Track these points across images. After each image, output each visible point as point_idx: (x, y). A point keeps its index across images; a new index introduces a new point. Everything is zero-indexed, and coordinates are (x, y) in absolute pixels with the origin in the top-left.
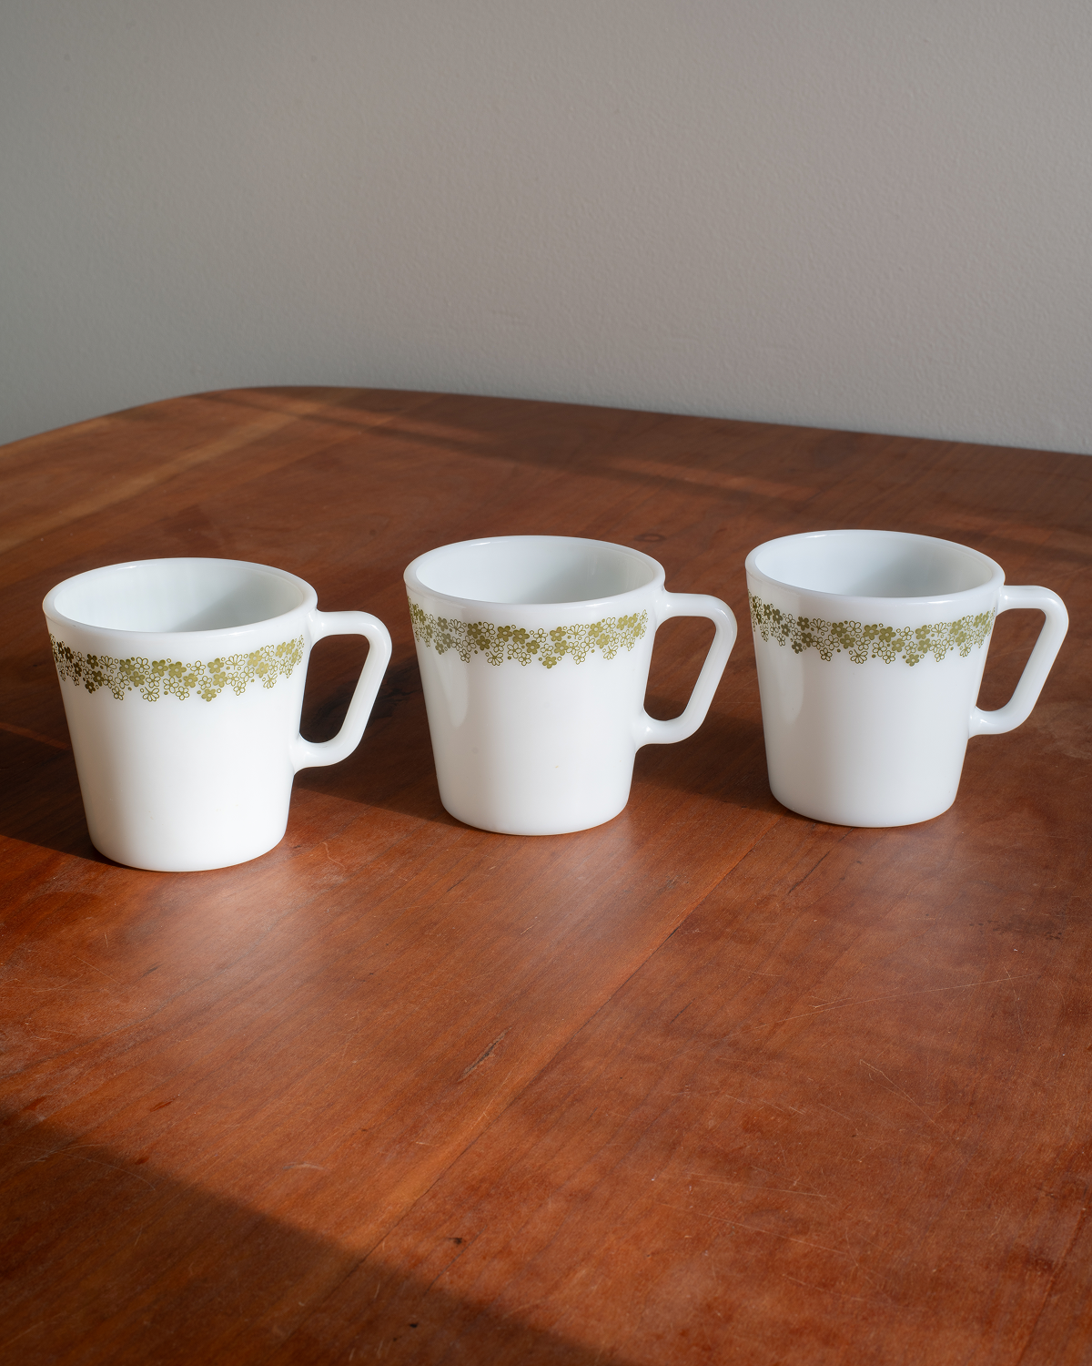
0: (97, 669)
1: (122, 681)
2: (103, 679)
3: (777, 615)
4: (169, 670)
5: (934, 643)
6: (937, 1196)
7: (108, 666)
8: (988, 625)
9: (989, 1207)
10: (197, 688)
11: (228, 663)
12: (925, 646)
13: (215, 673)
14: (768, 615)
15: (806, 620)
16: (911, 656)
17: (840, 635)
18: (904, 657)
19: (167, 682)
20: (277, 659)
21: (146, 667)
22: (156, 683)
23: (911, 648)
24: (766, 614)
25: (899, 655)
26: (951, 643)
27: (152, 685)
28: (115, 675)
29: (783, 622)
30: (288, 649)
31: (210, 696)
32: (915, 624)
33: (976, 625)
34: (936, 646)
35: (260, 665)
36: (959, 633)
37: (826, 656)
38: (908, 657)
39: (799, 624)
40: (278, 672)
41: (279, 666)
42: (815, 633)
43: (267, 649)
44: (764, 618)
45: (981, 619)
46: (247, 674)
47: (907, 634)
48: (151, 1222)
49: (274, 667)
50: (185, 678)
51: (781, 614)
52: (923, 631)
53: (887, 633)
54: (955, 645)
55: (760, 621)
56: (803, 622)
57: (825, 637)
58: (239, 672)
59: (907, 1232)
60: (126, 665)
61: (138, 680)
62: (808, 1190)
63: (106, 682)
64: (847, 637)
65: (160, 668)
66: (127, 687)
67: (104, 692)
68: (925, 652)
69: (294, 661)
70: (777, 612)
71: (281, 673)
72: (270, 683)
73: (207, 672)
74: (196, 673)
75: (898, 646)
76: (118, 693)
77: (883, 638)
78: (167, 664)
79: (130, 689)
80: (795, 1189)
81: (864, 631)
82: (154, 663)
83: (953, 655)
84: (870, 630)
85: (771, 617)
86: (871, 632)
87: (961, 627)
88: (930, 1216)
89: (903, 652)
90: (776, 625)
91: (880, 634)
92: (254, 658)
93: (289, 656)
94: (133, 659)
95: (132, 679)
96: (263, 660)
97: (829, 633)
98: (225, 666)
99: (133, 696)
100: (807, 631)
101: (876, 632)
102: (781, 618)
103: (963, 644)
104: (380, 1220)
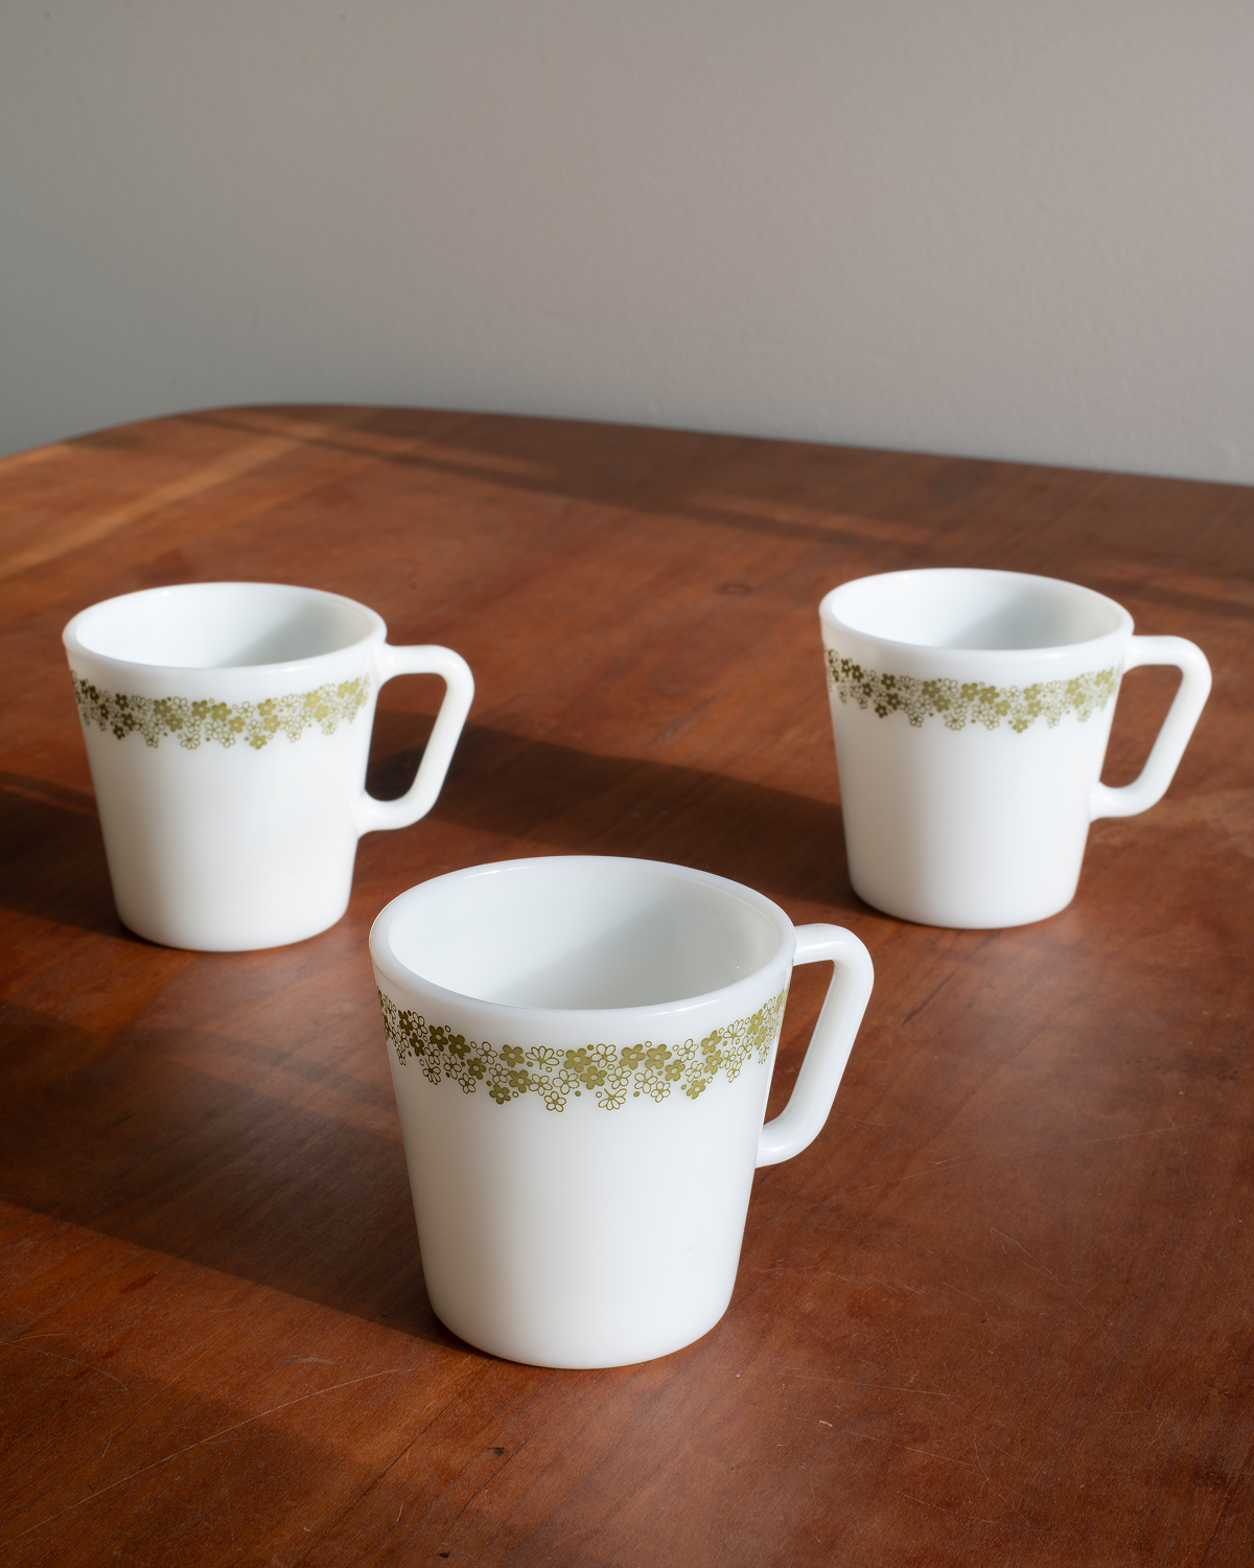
0: (127, 711)
1: (157, 725)
2: (134, 723)
3: (857, 673)
4: (212, 712)
5: (1046, 705)
6: (1085, 1395)
7: (140, 707)
8: (1112, 684)
9: (1149, 1408)
10: (245, 733)
11: (282, 704)
12: (1035, 709)
13: (266, 716)
14: (846, 671)
15: (892, 678)
16: (1019, 722)
17: (932, 696)
18: (1010, 722)
19: (209, 726)
20: (338, 700)
21: (185, 708)
22: (196, 728)
23: (1018, 712)
24: (844, 670)
25: (1003, 720)
26: (1067, 705)
27: (191, 729)
28: (148, 718)
29: (864, 680)
30: (351, 689)
31: (259, 743)
32: (1023, 682)
33: (1097, 683)
34: (1048, 708)
35: (318, 707)
36: (1076, 693)
37: (916, 721)
38: (1014, 722)
39: (883, 682)
40: (340, 716)
41: (341, 708)
42: (903, 694)
43: (327, 689)
44: (842, 675)
45: (1103, 677)
46: (304, 718)
47: (1013, 695)
48: (123, 1429)
49: (334, 710)
50: (231, 722)
51: (862, 671)
52: (1032, 692)
53: (988, 694)
54: (1072, 708)
55: (837, 679)
56: (889, 681)
57: (915, 698)
58: (295, 715)
59: (1049, 1439)
60: (161, 706)
61: (174, 724)
62: (928, 1387)
63: (137, 727)
64: (941, 698)
65: (201, 709)
66: (162, 732)
67: (135, 738)
68: (1035, 715)
69: (358, 703)
70: (857, 668)
71: (343, 717)
72: (330, 728)
73: (256, 715)
74: (243, 716)
75: (1002, 709)
76: (152, 740)
77: (985, 698)
78: (209, 705)
79: (166, 734)
80: (912, 1387)
81: (961, 691)
82: (195, 704)
83: (1069, 720)
84: (970, 690)
85: (850, 673)
86: (970, 691)
87: (1078, 686)
88: (1077, 1419)
89: (1009, 716)
90: (856, 683)
91: (981, 695)
92: (310, 698)
93: (353, 697)
94: (169, 699)
95: (168, 722)
96: (322, 702)
97: (920, 693)
98: (278, 708)
99: (170, 743)
100: (893, 691)
101: (976, 693)
102: (861, 676)
103: (1081, 707)
104: (403, 1425)
